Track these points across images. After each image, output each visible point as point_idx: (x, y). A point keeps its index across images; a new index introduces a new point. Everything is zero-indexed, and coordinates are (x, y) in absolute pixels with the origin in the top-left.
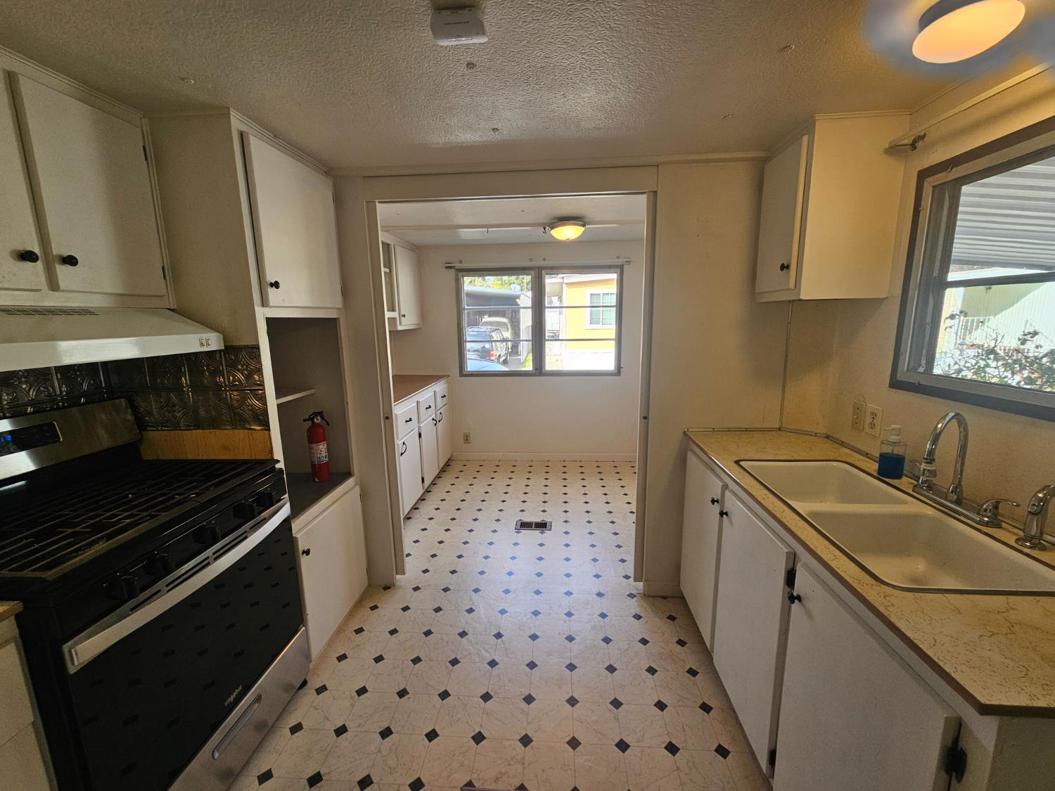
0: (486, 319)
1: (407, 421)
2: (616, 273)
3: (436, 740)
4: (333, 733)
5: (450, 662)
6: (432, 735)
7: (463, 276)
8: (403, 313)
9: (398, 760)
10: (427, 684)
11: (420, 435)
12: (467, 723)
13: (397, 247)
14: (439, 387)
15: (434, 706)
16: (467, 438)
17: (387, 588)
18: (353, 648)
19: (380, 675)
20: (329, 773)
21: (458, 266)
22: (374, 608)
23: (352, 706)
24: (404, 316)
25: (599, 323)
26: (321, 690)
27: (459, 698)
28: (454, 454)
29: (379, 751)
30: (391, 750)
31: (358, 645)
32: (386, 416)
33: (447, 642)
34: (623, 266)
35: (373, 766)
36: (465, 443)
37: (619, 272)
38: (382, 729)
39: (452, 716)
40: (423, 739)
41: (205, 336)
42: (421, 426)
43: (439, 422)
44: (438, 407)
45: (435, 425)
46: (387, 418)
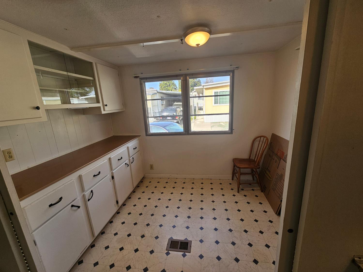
0: (176, 103)
1: (94, 176)
2: (229, 75)
7: (145, 82)
8: (105, 104)
11: (113, 177)
13: (98, 65)
14: (131, 144)
16: (152, 167)
21: (141, 76)
24: (106, 105)
25: (218, 103)
28: (146, 174)
34: (234, 70)
36: (151, 169)
37: (231, 74)
42: (113, 172)
43: (132, 163)
44: (131, 155)
45: (128, 166)
46: (12, 214)
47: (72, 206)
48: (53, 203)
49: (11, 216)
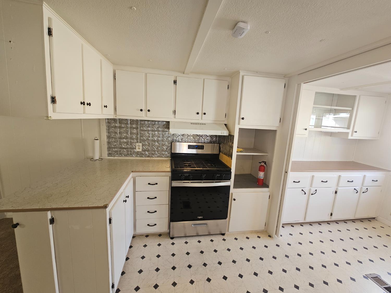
1: (322, 181)
3: (224, 280)
4: (214, 250)
5: (255, 272)
6: (225, 278)
8: (355, 130)
9: (214, 271)
10: (241, 268)
11: (336, 192)
12: (235, 289)
14: (371, 175)
15: (235, 274)
17: (270, 236)
18: (241, 240)
19: (237, 252)
20: (204, 254)
22: (259, 237)
23: (223, 250)
26: (224, 240)
27: (242, 282)
29: (214, 264)
30: (216, 267)
31: (242, 241)
32: (286, 171)
33: (262, 268)
35: (210, 264)
38: (221, 262)
39: (234, 282)
40: (223, 275)
41: (223, 131)
42: (339, 188)
43: (363, 192)
44: (365, 185)
45: (357, 193)
46: (286, 172)
47: (302, 190)
48: (295, 181)
49: (286, 173)
